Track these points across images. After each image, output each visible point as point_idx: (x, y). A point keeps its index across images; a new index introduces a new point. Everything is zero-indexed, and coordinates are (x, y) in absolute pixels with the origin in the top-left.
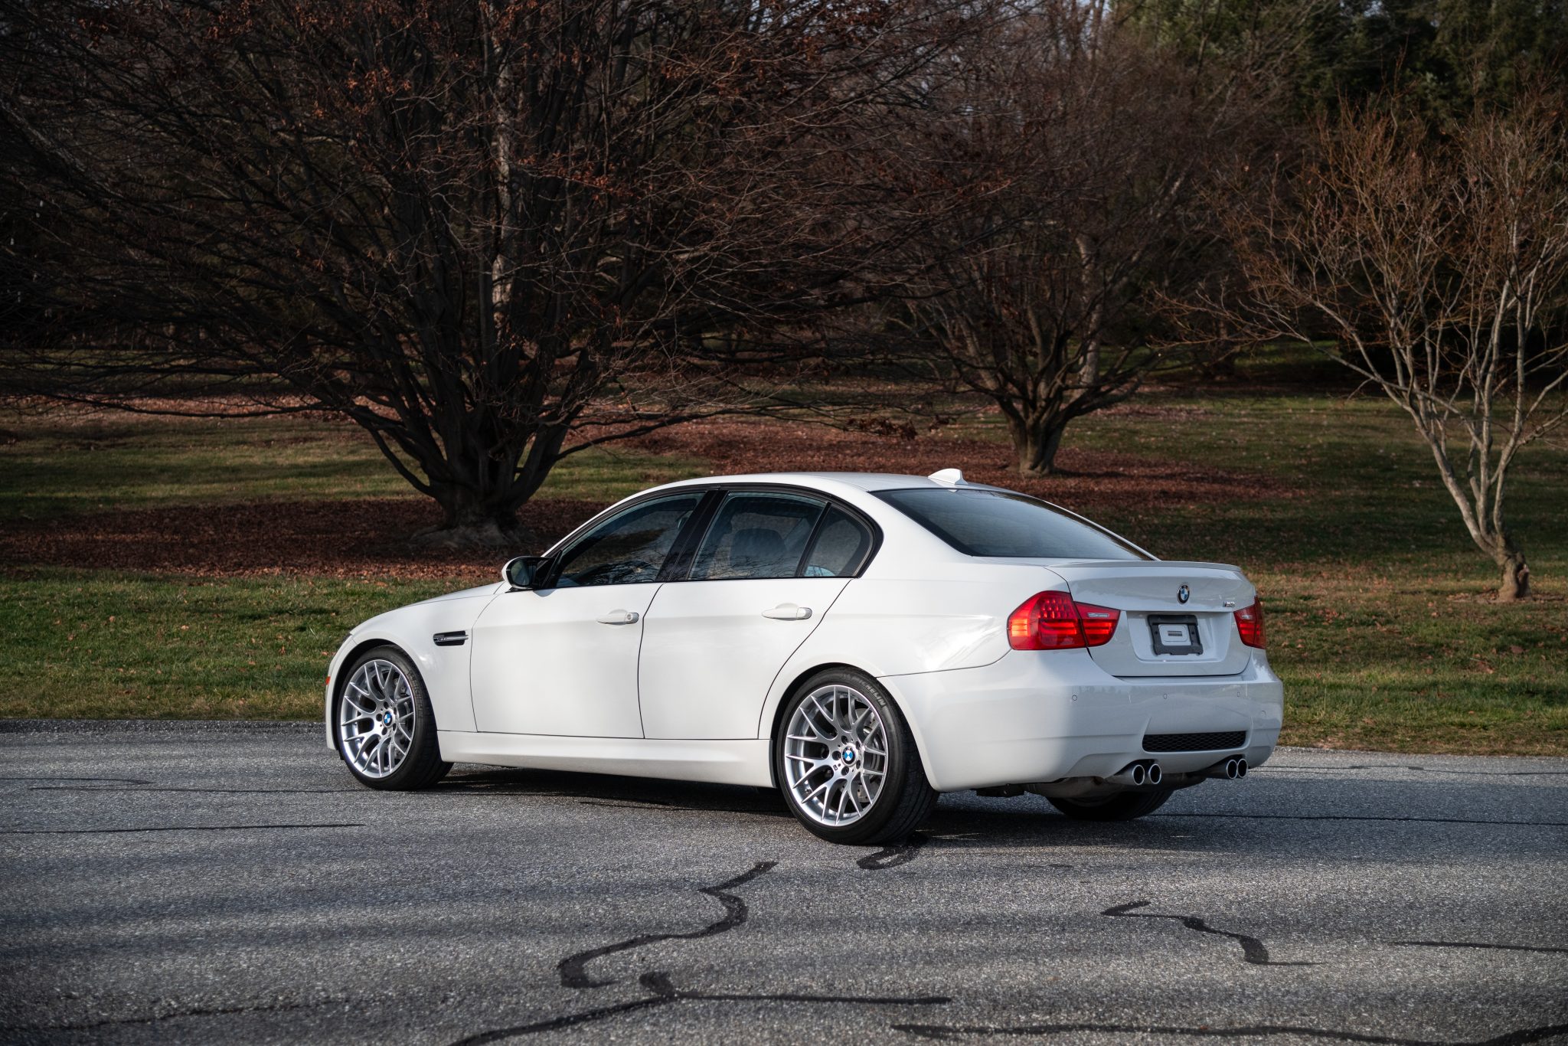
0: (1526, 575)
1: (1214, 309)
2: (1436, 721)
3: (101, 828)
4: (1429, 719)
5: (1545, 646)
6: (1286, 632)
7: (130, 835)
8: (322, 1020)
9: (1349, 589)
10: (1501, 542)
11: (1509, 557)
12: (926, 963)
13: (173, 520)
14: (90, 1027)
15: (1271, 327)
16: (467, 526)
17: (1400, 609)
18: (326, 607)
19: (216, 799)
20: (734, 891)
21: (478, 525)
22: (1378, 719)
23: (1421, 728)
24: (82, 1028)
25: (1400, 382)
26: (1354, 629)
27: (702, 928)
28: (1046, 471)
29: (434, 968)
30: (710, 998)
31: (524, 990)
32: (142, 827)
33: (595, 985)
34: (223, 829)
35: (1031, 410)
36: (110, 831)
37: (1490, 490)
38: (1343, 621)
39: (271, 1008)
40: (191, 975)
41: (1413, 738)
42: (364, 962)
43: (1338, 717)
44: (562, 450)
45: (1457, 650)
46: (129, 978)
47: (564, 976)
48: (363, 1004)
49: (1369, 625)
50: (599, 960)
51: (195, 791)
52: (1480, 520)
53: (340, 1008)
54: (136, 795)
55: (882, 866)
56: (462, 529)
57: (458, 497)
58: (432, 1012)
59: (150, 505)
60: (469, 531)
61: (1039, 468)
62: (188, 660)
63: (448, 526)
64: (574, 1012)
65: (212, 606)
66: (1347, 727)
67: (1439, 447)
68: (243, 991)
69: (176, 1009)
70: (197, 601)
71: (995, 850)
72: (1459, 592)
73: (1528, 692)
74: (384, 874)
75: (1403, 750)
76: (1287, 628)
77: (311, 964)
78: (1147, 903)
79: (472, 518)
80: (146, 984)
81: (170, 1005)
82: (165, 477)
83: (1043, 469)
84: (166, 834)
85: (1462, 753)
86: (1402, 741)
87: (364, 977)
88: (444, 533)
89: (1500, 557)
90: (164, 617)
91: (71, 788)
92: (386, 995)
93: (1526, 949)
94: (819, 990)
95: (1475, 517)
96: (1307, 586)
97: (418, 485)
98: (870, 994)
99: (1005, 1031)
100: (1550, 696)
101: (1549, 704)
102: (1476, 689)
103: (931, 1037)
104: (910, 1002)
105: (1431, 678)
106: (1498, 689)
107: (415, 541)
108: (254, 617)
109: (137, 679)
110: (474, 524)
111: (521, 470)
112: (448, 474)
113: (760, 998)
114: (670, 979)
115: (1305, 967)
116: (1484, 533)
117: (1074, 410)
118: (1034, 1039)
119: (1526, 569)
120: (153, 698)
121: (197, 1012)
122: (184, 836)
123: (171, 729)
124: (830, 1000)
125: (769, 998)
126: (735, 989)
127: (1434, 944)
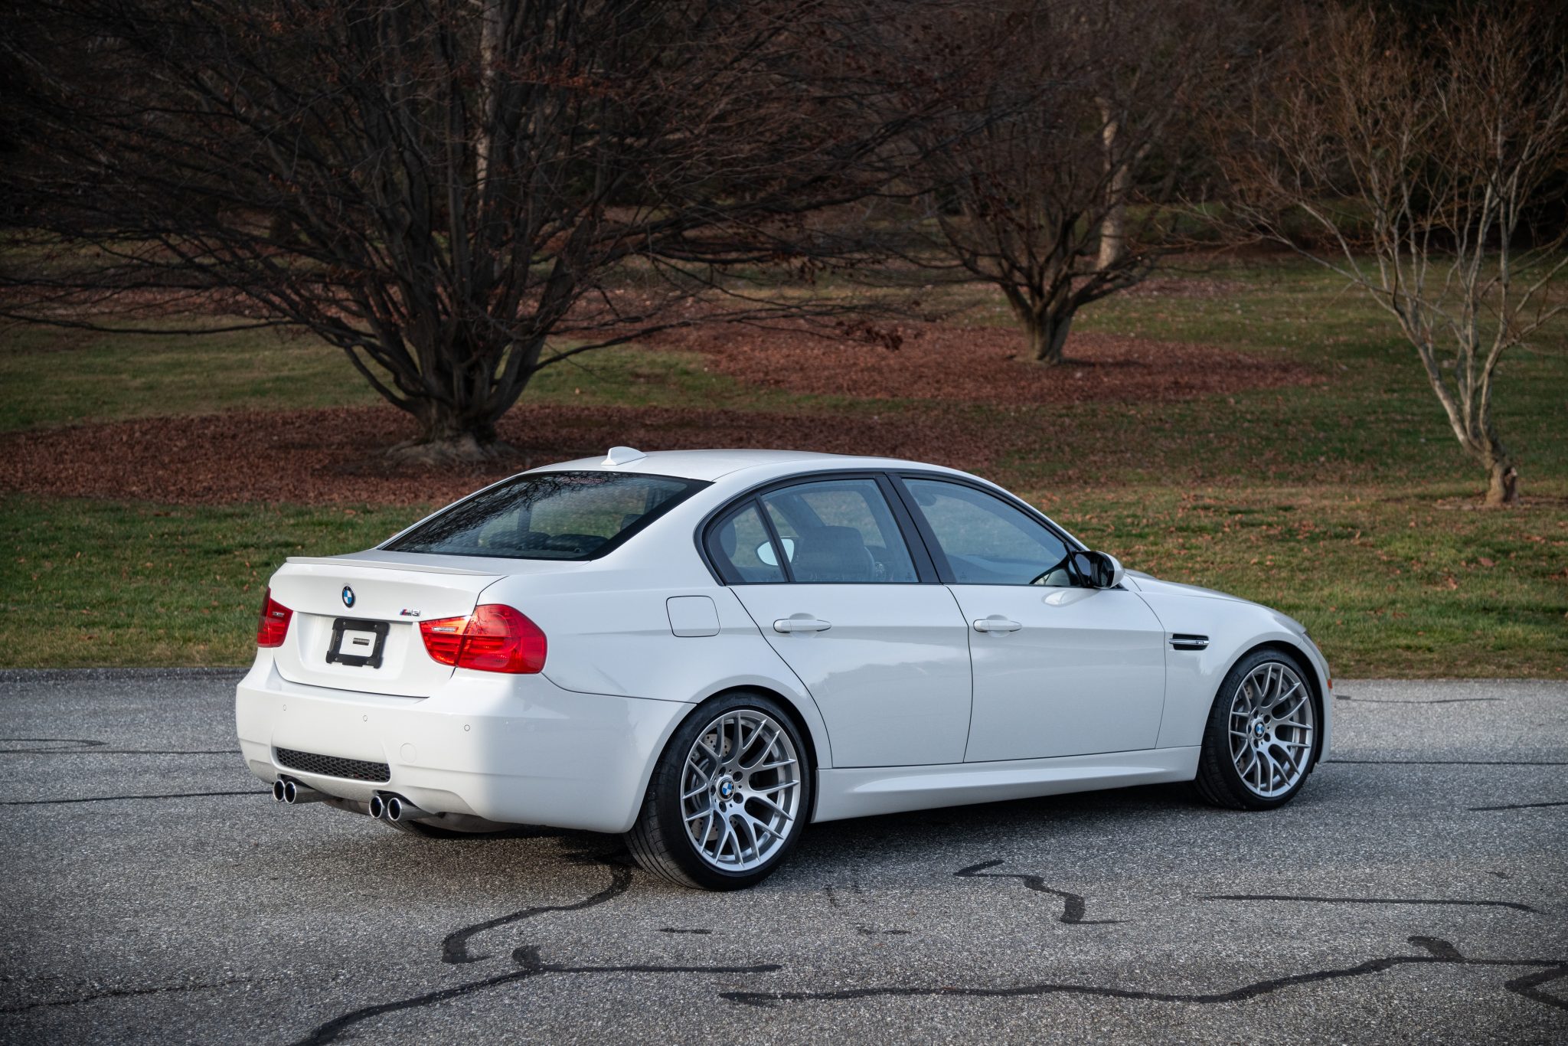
0: (1514, 479)
2: (1384, 643)
3: (52, 798)
4: (1377, 642)
5: (1516, 557)
6: (1258, 547)
7: (77, 805)
8: (224, 999)
9: (1334, 497)
10: (1488, 446)
11: (1497, 461)
12: (773, 931)
13: (144, 434)
14: (21, 1009)
15: (1254, 230)
16: (444, 440)
17: (1379, 518)
18: (291, 540)
19: (164, 761)
21: (454, 440)
23: (1367, 651)
24: (13, 1011)
25: (1386, 284)
26: (1326, 543)
27: (584, 899)
28: (1055, 361)
29: (333, 946)
30: (569, 970)
31: (407, 966)
32: (90, 796)
33: (471, 960)
34: (166, 797)
35: (1037, 299)
36: (59, 802)
37: (1477, 392)
38: (1318, 535)
39: (183, 988)
40: (114, 957)
41: (1358, 661)
42: (271, 940)
44: (541, 360)
45: (1426, 563)
46: (60, 961)
47: (447, 951)
48: (263, 983)
49: (1342, 538)
50: (482, 935)
51: (146, 753)
52: (1467, 424)
53: (242, 987)
54: (90, 758)
56: (438, 444)
57: (434, 411)
58: (322, 990)
60: (445, 446)
61: (1047, 359)
62: (151, 601)
63: (425, 440)
64: (447, 988)
65: (177, 540)
67: (1426, 351)
68: (159, 972)
69: (97, 991)
70: (163, 535)
72: (1447, 496)
73: (1484, 609)
74: (307, 847)
76: (1260, 543)
77: (223, 943)
78: (1001, 862)
79: (448, 433)
80: (74, 966)
81: (93, 987)
83: (1052, 358)
84: (111, 804)
85: (1401, 676)
86: (1346, 666)
87: (268, 956)
88: (420, 448)
89: (1487, 461)
90: (128, 553)
91: (27, 751)
92: (285, 974)
93: (1319, 900)
94: (668, 960)
95: (1461, 421)
96: (1291, 495)
97: (394, 400)
98: (712, 963)
99: (817, 996)
100: (1505, 614)
101: (1501, 622)
102: (1433, 608)
103: (751, 1004)
104: (744, 970)
105: (1391, 596)
106: (1454, 607)
107: (391, 458)
108: (219, 552)
109: (101, 623)
110: (451, 439)
111: (498, 382)
112: (422, 389)
113: (614, 969)
114: (540, 953)
115: (1110, 925)
116: (1471, 437)
117: (1085, 297)
118: (840, 1003)
119: (1514, 473)
120: (115, 644)
121: (116, 993)
122: (128, 806)
123: (131, 677)
124: (675, 970)
125: (622, 969)
126: (594, 961)
127: (1240, 898)
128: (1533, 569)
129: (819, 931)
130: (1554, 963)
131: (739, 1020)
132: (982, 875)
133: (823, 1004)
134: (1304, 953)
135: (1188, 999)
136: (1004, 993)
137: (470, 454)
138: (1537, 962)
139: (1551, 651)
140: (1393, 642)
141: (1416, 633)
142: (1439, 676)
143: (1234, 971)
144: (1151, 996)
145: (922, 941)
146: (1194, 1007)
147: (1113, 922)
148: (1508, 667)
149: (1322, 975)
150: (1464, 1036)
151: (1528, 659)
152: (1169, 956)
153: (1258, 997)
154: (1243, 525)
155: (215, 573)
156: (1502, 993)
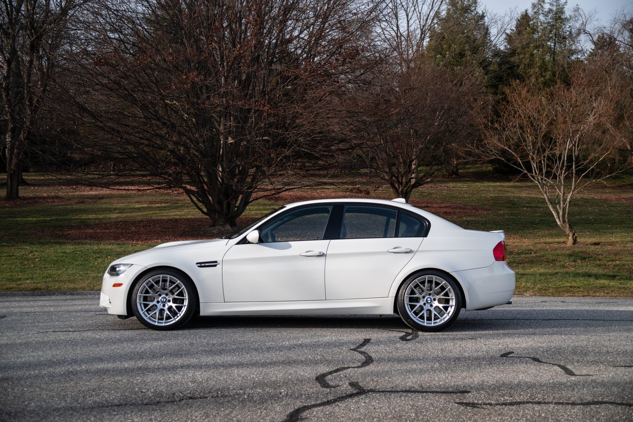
0: (576, 237)
1: (472, 149)
2: (562, 286)
4: (559, 285)
5: (588, 260)
8: (239, 401)
9: (518, 242)
10: (568, 226)
11: (571, 231)
13: (121, 225)
14: (155, 404)
15: (492, 155)
16: (220, 225)
17: (537, 248)
20: (362, 349)
22: (543, 285)
23: (557, 288)
25: (534, 173)
26: (524, 255)
27: (359, 364)
29: (270, 380)
30: (379, 392)
33: (333, 387)
35: (400, 186)
37: (564, 209)
38: (520, 253)
39: (218, 396)
40: (182, 383)
41: (556, 291)
42: (243, 378)
43: (529, 285)
44: (250, 200)
45: (560, 262)
46: (161, 385)
47: (320, 383)
48: (251, 395)
49: (529, 254)
50: (330, 377)
52: (561, 219)
53: (243, 396)
55: (409, 340)
56: (218, 227)
57: (217, 216)
58: (278, 398)
59: (112, 220)
60: (220, 227)
63: (213, 226)
64: (332, 398)
66: (533, 288)
67: (547, 195)
68: (204, 390)
69: (182, 397)
71: (445, 333)
72: (553, 243)
73: (588, 275)
75: (553, 295)
77: (224, 379)
78: (513, 353)
79: (221, 223)
80: (168, 387)
81: (180, 395)
82: (117, 211)
85: (574, 296)
87: (246, 384)
88: (212, 228)
89: (567, 231)
95: (559, 218)
97: (203, 212)
98: (438, 390)
99: (499, 404)
100: (596, 277)
101: (597, 279)
103: (473, 407)
104: (455, 392)
107: (203, 231)
110: (222, 225)
111: (237, 207)
112: (213, 209)
113: (398, 391)
114: (360, 384)
116: (562, 223)
117: (415, 185)
118: (512, 407)
119: (576, 235)
121: (191, 398)
124: (425, 392)
125: (402, 391)
126: (387, 388)
128: (596, 264)
133: (506, 408)
137: (228, 230)
151: (613, 291)
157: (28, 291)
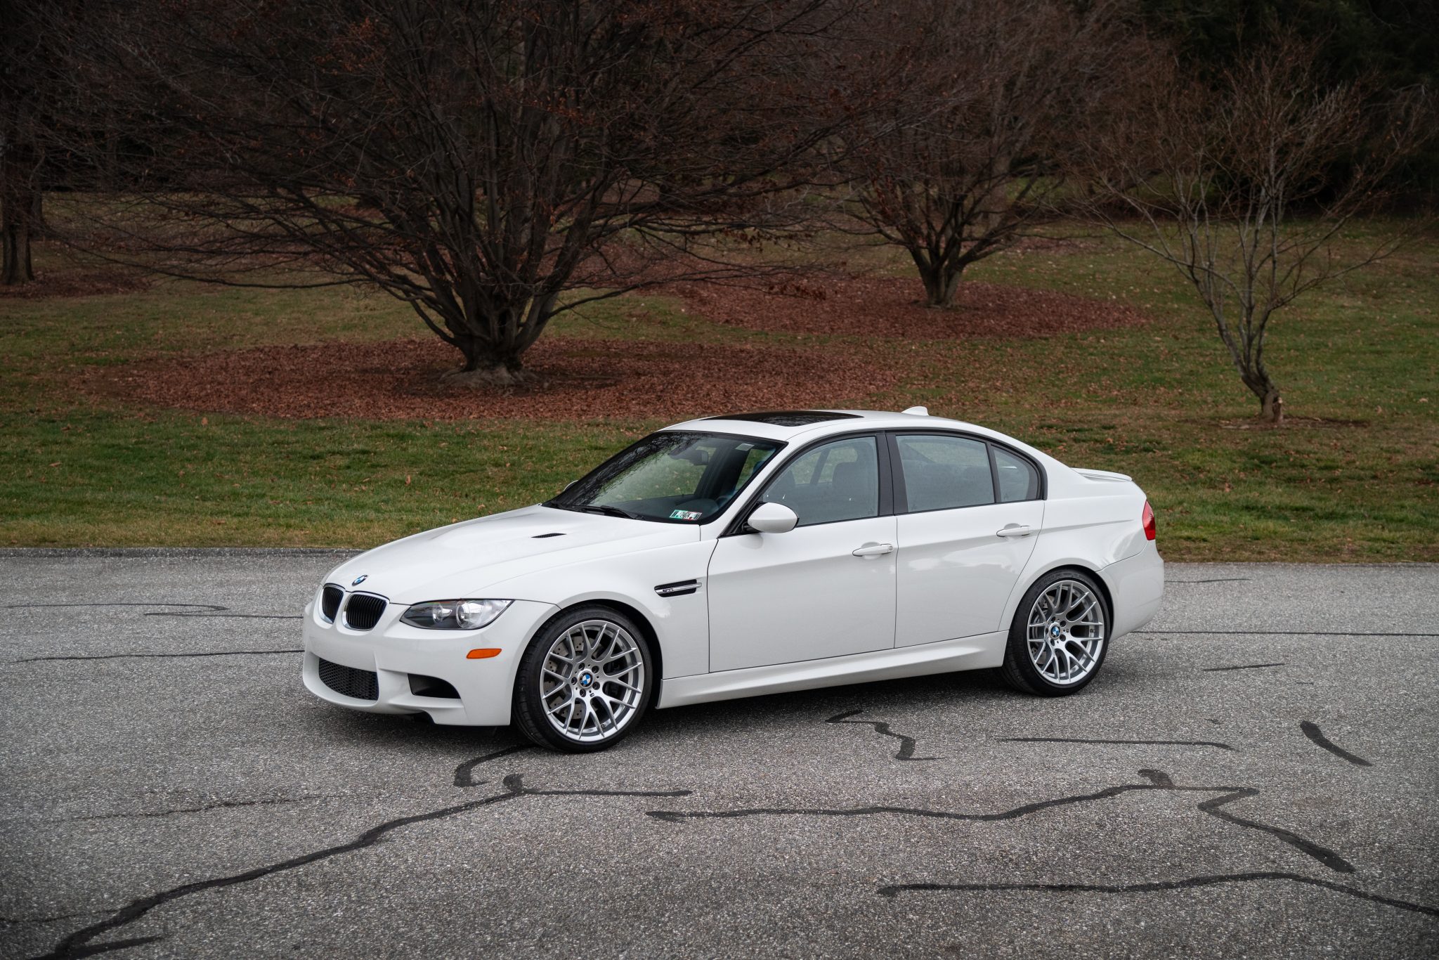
0: (1280, 406)
3: (188, 652)
5: (1276, 467)
7: (206, 658)
8: (301, 811)
9: (1147, 417)
12: (690, 765)
14: (163, 815)
16: (483, 369)
18: (367, 448)
19: (269, 624)
21: (491, 368)
24: (157, 815)
30: (542, 793)
31: (429, 788)
32: (215, 651)
33: (474, 784)
34: (268, 653)
35: (935, 258)
36: (193, 655)
39: (273, 802)
40: (227, 777)
44: (555, 309)
45: (1209, 472)
46: (190, 779)
47: (457, 777)
48: (328, 799)
51: (256, 617)
53: (313, 802)
54: (216, 620)
56: (479, 372)
57: (475, 347)
58: (368, 805)
60: (484, 374)
61: (943, 303)
62: (264, 495)
63: (469, 368)
64: (456, 805)
65: (283, 448)
68: (257, 789)
69: (215, 802)
70: (273, 444)
73: (1248, 508)
78: (861, 711)
79: (486, 363)
80: (199, 783)
81: (212, 799)
83: (946, 303)
84: (230, 658)
88: (466, 373)
90: (248, 457)
91: (173, 614)
92: (344, 793)
93: (1083, 741)
94: (613, 787)
96: (1115, 416)
97: (444, 337)
98: (644, 789)
99: (715, 815)
100: (1261, 511)
101: (1259, 518)
102: (1209, 507)
103: (667, 820)
104: (666, 794)
105: (1181, 497)
106: (1226, 506)
107: (443, 382)
108: (313, 457)
109: (227, 512)
110: (488, 367)
111: (524, 325)
112: (467, 330)
113: (574, 793)
114: (523, 780)
115: (931, 762)
116: (1249, 374)
117: (970, 257)
118: (730, 820)
119: (1280, 401)
120: (237, 529)
121: (227, 804)
122: (241, 659)
123: (248, 555)
124: (617, 794)
125: (579, 793)
126: (560, 787)
127: (1026, 740)
128: (1287, 476)
129: (722, 765)
130: (1237, 789)
131: (657, 832)
132: (846, 722)
133: (719, 821)
134: (1062, 784)
135: (975, 818)
136: (847, 813)
137: (502, 379)
138: (1225, 788)
139: (1292, 541)
140: (1178, 533)
141: (1196, 527)
142: (1209, 561)
143: (1012, 796)
144: (950, 816)
145: (795, 773)
146: (979, 824)
147: (933, 759)
148: (1260, 553)
149: (1073, 799)
150: (1162, 844)
151: (1276, 547)
152: (968, 785)
153: (1024, 816)
154: (1076, 440)
155: (311, 474)
156: (1195, 812)
157: (27, 546)
